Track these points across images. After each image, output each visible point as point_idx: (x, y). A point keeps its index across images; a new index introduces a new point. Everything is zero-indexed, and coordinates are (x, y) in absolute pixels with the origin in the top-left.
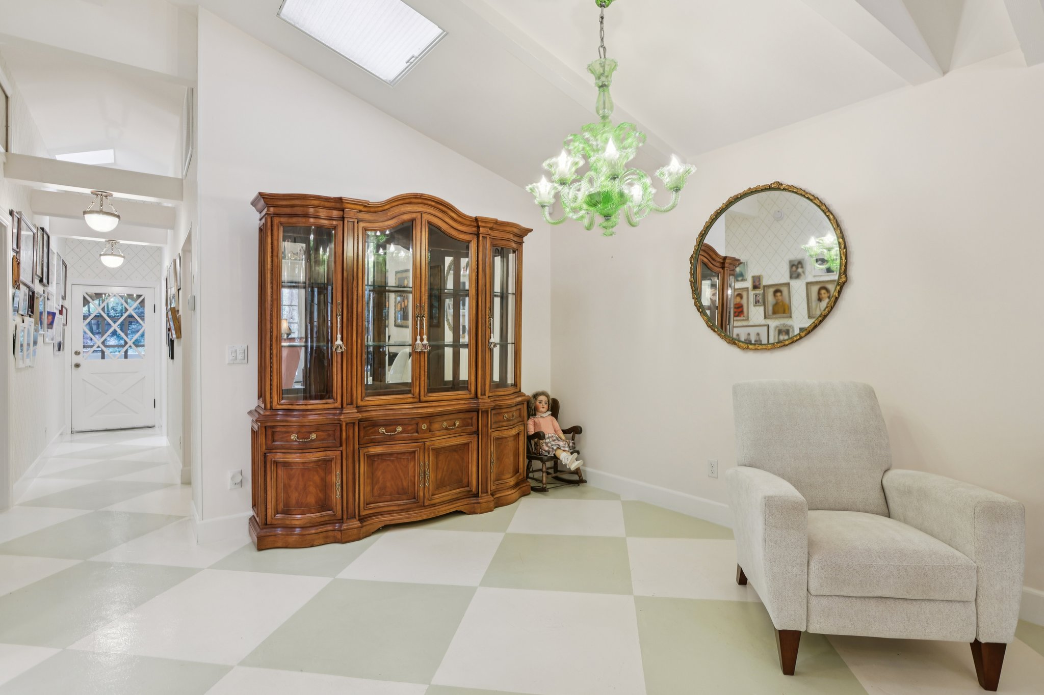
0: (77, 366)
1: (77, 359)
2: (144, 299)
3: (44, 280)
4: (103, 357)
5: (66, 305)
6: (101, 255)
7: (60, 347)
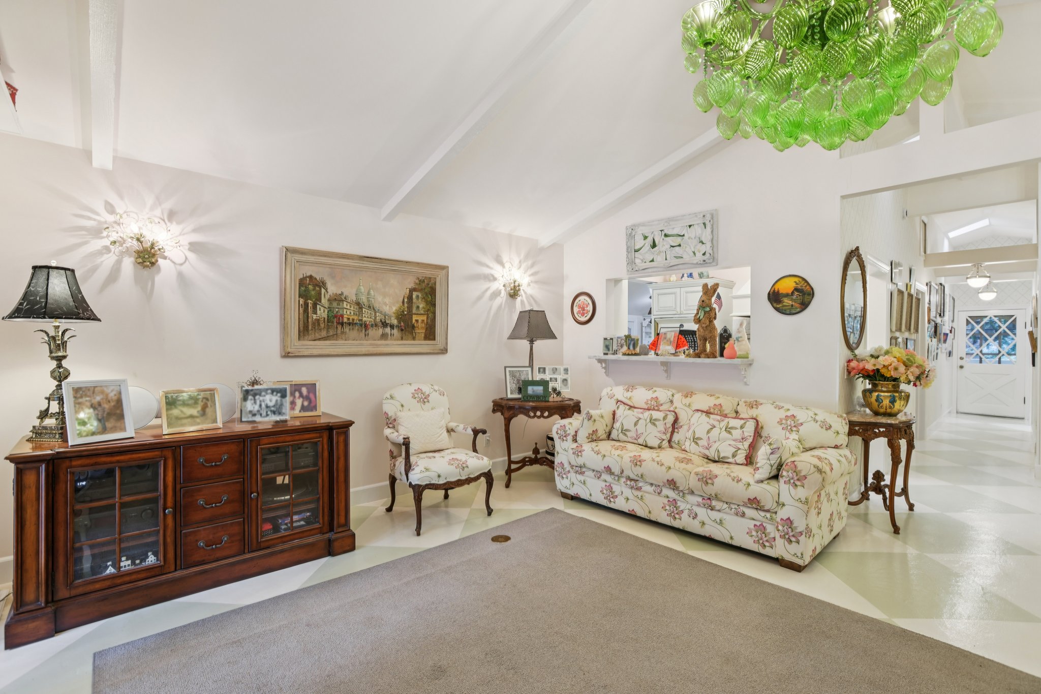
0: (961, 367)
1: (961, 363)
2: (1016, 318)
3: (941, 314)
4: (981, 362)
5: (954, 326)
6: (979, 293)
7: (950, 354)
